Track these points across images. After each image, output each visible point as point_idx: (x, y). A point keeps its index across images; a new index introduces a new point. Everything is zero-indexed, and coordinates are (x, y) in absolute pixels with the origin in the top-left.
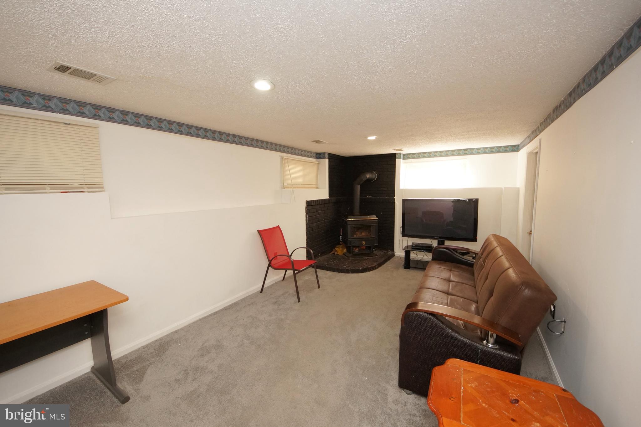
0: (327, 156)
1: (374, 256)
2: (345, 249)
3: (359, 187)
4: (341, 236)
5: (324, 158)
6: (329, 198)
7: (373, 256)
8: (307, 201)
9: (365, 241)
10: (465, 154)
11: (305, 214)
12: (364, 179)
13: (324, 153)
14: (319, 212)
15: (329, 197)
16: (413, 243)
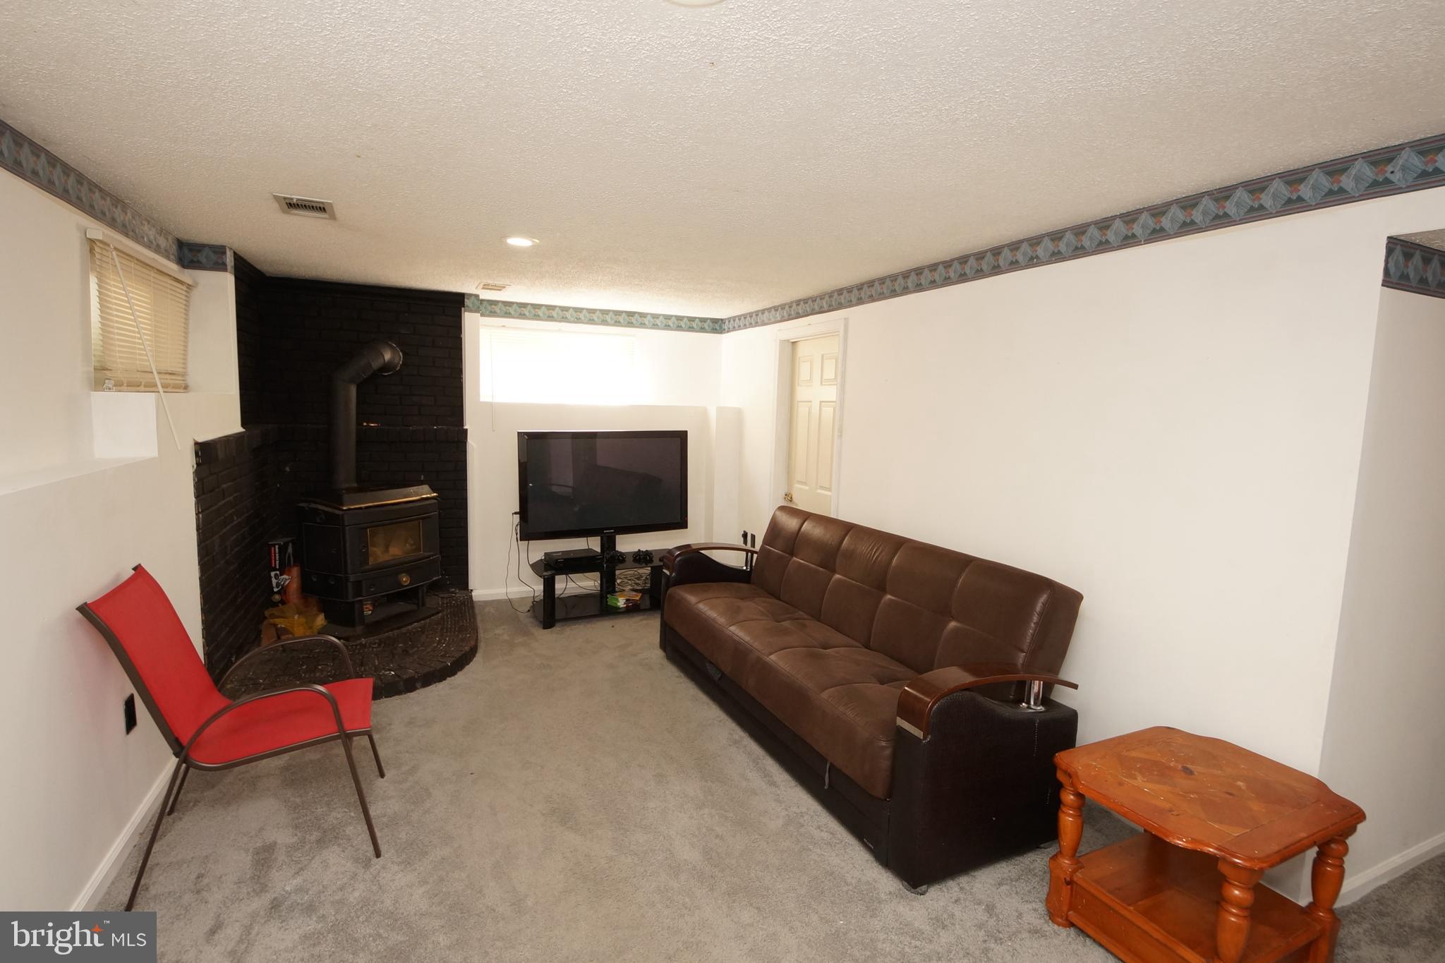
0: (230, 260)
1: (433, 615)
2: (316, 615)
3: (353, 390)
4: (273, 574)
5: (221, 267)
6: (242, 430)
7: (429, 617)
8: (196, 444)
9: (408, 572)
10: (630, 325)
11: (193, 500)
12: (376, 364)
13: (220, 250)
14: (224, 486)
15: (243, 425)
16: (546, 554)
